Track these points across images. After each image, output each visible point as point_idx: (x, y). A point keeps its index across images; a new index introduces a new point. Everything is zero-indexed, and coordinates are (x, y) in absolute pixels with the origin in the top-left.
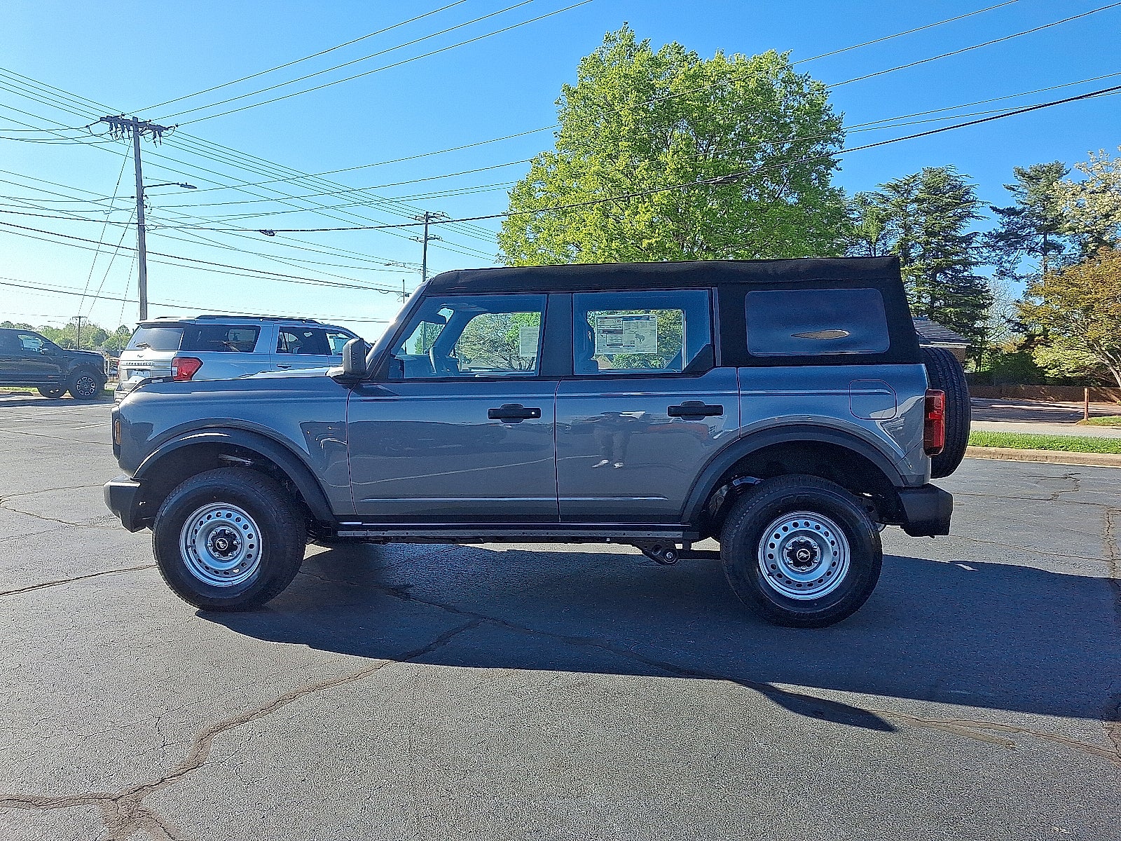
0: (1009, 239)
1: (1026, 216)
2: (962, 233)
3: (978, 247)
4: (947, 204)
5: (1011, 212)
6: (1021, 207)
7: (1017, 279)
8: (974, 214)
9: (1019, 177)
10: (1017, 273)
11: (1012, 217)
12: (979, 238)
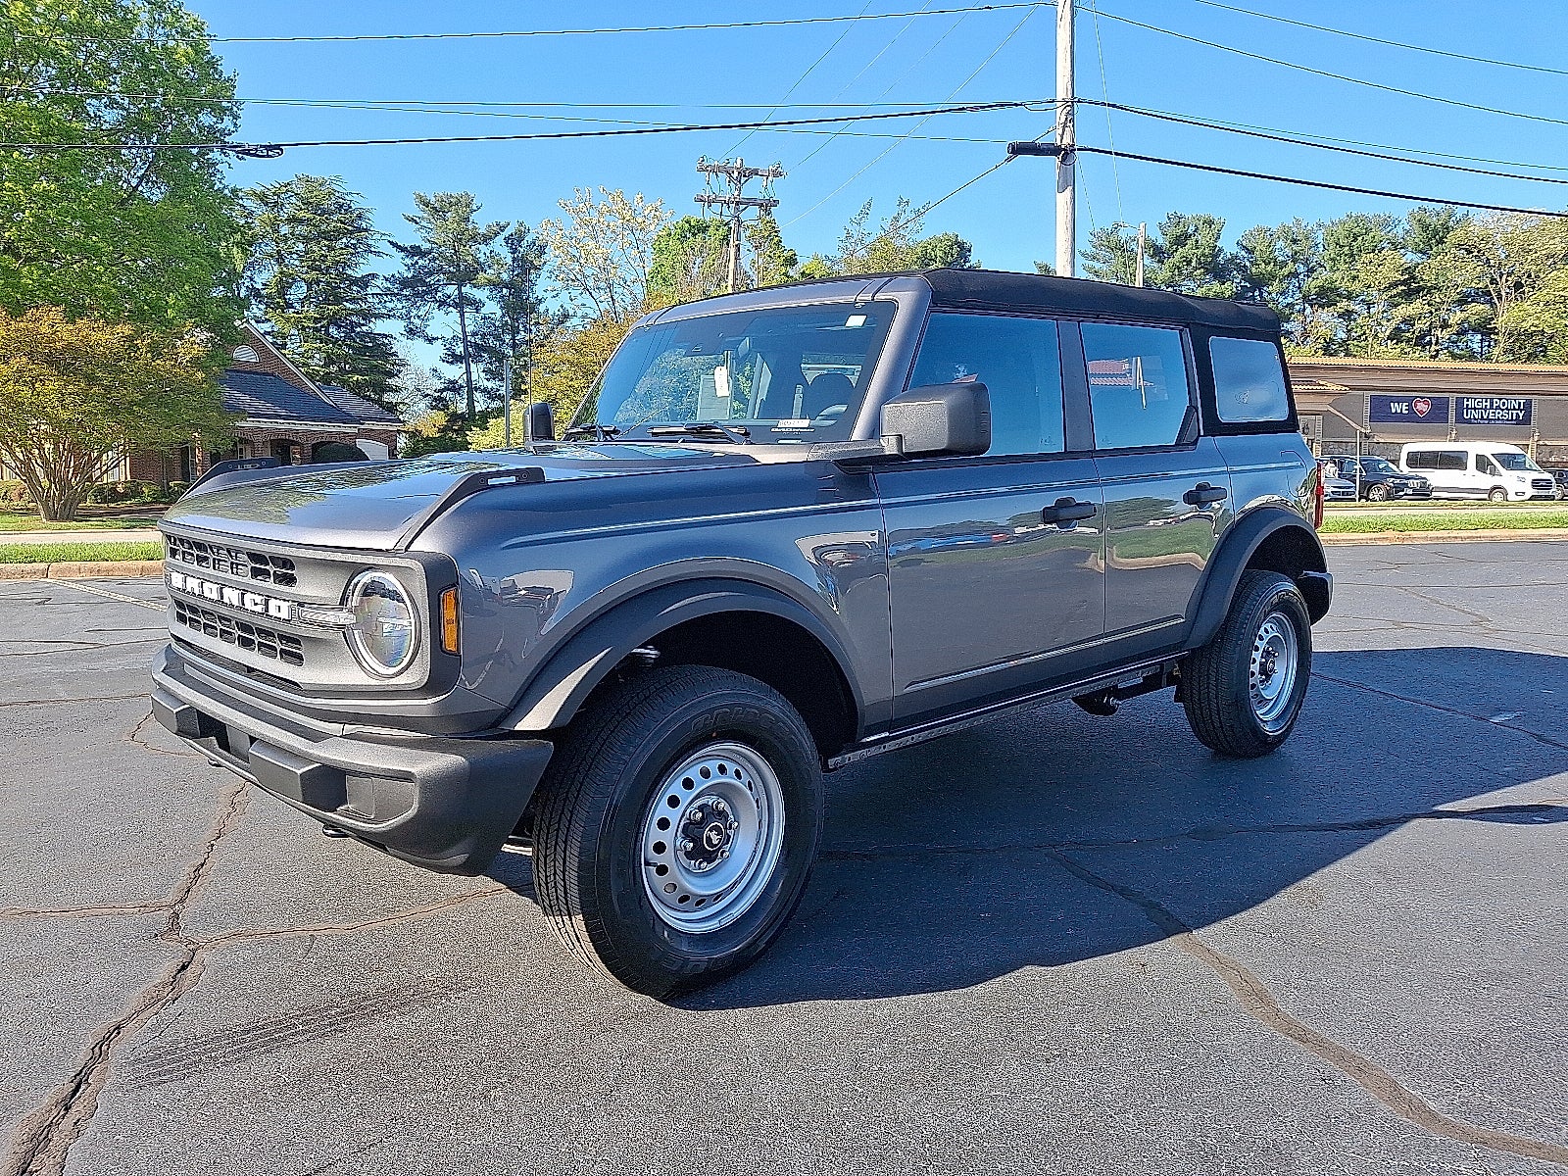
0: (415, 287)
1: (434, 259)
2: (359, 273)
3: (380, 294)
4: (337, 230)
5: (415, 251)
6: (428, 245)
7: (430, 340)
8: (373, 249)
9: (421, 206)
10: (430, 332)
11: (416, 258)
12: (378, 282)
